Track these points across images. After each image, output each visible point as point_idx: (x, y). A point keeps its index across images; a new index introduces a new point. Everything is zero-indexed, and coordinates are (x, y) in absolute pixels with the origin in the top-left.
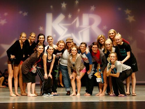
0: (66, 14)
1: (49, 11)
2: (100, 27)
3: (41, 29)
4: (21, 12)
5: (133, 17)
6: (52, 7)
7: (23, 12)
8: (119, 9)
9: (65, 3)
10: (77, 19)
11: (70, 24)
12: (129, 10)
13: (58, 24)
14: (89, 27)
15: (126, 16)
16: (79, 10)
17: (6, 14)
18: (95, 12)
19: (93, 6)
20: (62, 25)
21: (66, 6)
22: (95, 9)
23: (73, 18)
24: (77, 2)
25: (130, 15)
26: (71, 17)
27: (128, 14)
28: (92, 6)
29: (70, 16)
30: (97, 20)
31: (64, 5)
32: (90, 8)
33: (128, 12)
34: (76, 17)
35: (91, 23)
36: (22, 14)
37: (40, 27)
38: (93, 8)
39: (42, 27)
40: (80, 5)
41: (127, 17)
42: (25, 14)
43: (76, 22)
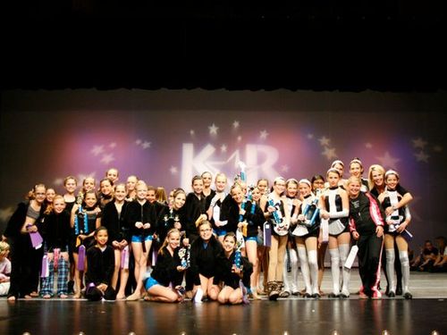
0: (217, 145)
1: (188, 140)
2: (277, 167)
3: (174, 170)
4: (138, 142)
5: (334, 150)
6: (192, 132)
7: (143, 142)
8: (310, 136)
9: (216, 126)
10: (236, 154)
11: (224, 163)
12: (327, 138)
13: (204, 163)
14: (258, 167)
15: (322, 148)
16: (239, 138)
17: (113, 145)
18: (268, 142)
19: (265, 131)
20: (210, 164)
21: (217, 131)
22: (267, 136)
23: (230, 151)
24: (236, 124)
25: (328, 147)
26: (226, 149)
27: (325, 145)
28: (263, 130)
29: (224, 148)
30: (271, 155)
31: (213, 130)
32: (260, 134)
33: (324, 141)
34: (234, 151)
35: (261, 160)
36: (140, 145)
37: (172, 167)
38: (264, 135)
39: (175, 168)
40: (241, 130)
41: (324, 150)
42: (146, 145)
43: (234, 158)
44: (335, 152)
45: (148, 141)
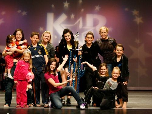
0: (68, 14)
1: (50, 11)
3: (41, 29)
4: (19, 11)
5: (141, 18)
6: (53, 6)
7: (22, 11)
8: (126, 9)
9: (68, 2)
10: (80, 20)
12: (137, 10)
13: (60, 25)
15: (133, 17)
16: (82, 10)
17: (3, 13)
18: (99, 13)
19: (98, 6)
20: (64, 26)
22: (99, 9)
23: (76, 18)
24: (80, 1)
25: (137, 16)
26: (74, 17)
29: (72, 16)
31: (66, 5)
33: (135, 12)
34: (79, 18)
35: (95, 24)
36: (20, 13)
37: (41, 27)
38: (97, 8)
39: (43, 28)
40: (83, 5)
41: (135, 18)
42: (24, 13)
43: (79, 23)
44: (142, 20)
45: (26, 11)
